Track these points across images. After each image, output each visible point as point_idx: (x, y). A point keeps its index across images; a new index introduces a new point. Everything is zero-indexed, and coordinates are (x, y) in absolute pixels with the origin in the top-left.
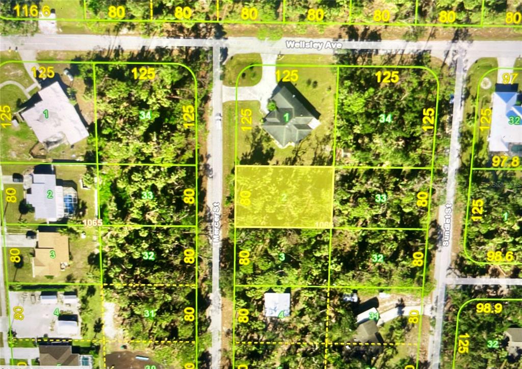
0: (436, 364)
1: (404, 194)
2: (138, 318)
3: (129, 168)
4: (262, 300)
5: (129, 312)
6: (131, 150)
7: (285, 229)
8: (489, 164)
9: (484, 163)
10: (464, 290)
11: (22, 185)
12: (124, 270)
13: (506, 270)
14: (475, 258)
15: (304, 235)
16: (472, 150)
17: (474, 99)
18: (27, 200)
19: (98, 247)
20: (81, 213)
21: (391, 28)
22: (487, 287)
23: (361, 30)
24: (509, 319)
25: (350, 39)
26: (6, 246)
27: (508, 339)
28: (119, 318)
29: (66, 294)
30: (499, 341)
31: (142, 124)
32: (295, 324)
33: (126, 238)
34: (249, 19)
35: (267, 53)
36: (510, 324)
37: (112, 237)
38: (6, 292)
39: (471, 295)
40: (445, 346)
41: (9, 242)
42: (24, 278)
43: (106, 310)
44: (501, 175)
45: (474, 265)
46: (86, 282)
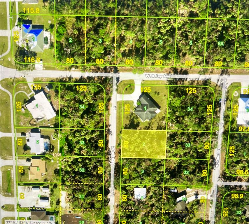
0: (213, 222)
1: (198, 143)
2: (76, 199)
3: (74, 130)
4: (133, 191)
5: (72, 196)
6: (75, 122)
7: (144, 159)
8: (237, 130)
9: (235, 129)
10: (226, 188)
11: (25, 138)
12: (71, 177)
13: (245, 179)
14: (231, 173)
15: (153, 161)
16: (229, 124)
17: (230, 101)
18: (27, 145)
19: (59, 166)
20: (52, 150)
21: (193, 69)
22: (236, 186)
23: (180, 69)
24: (247, 201)
25: (174, 74)
26: (17, 165)
27: (246, 210)
28: (68, 199)
29: (44, 187)
30: (242, 211)
31: (80, 111)
32: (148, 202)
33: (72, 162)
34: (129, 64)
35: (137, 80)
36: (247, 204)
37: (65, 161)
38: (17, 186)
39: (229, 190)
40: (217, 213)
41: (19, 163)
42: (24, 180)
43: (62, 195)
44: (243, 135)
45: (230, 176)
46: (53, 182)
